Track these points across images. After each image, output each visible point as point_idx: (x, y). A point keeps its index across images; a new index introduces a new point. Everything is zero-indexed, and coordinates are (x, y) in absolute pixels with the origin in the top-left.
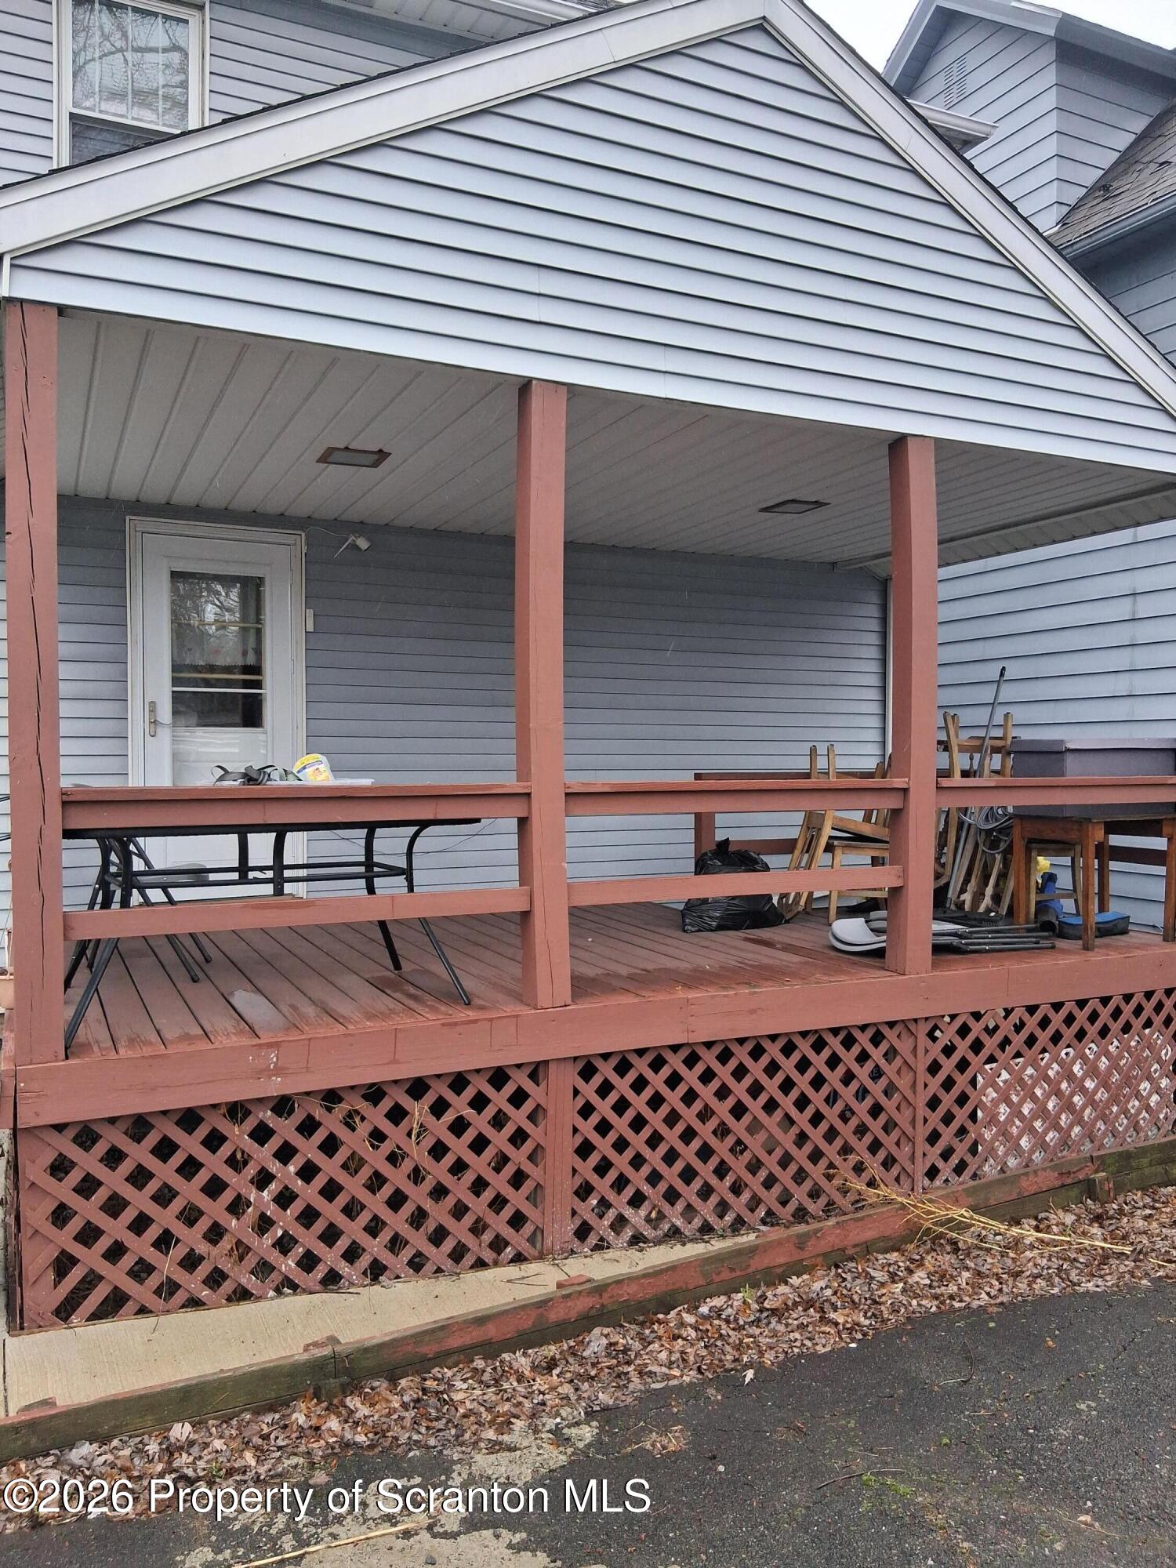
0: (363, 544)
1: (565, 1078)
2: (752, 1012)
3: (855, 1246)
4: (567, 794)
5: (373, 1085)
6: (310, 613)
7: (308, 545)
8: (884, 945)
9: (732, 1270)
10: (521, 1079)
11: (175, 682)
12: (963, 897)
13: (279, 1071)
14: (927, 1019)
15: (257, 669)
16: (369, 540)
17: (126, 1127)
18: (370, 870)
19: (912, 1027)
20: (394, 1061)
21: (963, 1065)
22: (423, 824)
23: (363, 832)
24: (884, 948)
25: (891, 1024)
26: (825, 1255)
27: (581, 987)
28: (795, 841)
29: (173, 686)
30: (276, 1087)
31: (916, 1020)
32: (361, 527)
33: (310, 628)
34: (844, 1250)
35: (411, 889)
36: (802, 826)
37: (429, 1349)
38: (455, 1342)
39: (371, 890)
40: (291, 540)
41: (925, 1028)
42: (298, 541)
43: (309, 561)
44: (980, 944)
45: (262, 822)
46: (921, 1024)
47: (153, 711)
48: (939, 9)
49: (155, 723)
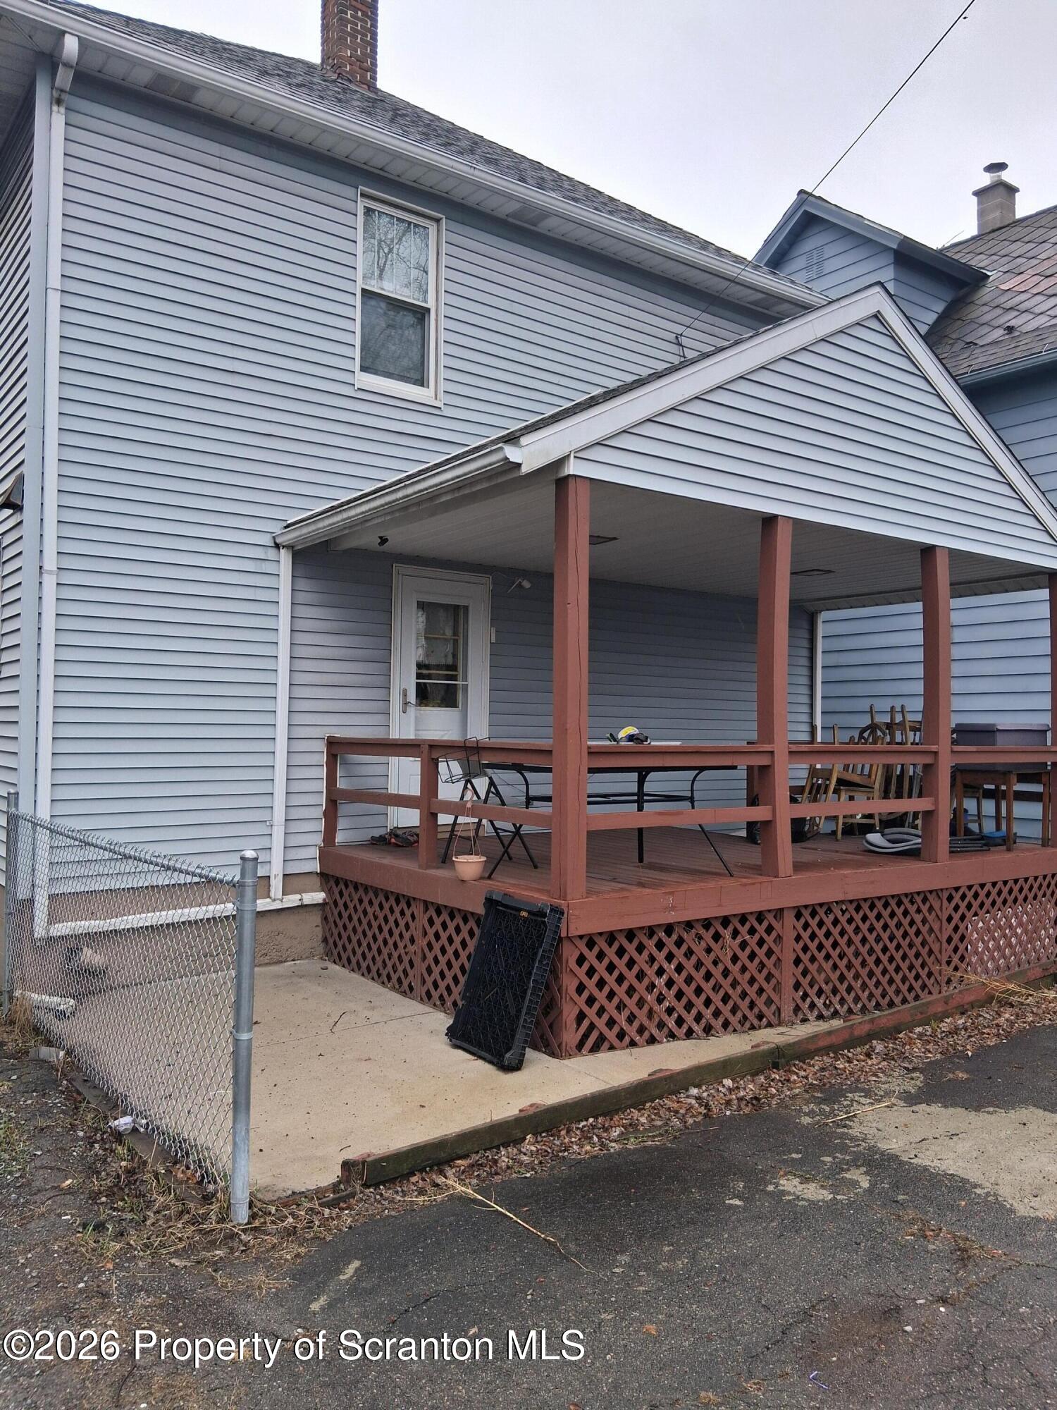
0: (526, 584)
1: (789, 918)
2: (872, 882)
3: (968, 1004)
4: (790, 752)
5: (706, 919)
6: (493, 630)
7: (493, 584)
8: (920, 846)
9: (921, 1013)
10: (770, 917)
11: (419, 676)
12: (916, 822)
13: (673, 908)
14: (947, 889)
15: (454, 667)
16: (531, 582)
17: (606, 937)
18: (640, 798)
19: (940, 894)
20: (720, 905)
21: (963, 918)
22: (702, 769)
23: (635, 776)
24: (919, 849)
25: (931, 892)
26: (957, 1008)
27: (798, 867)
28: (803, 787)
29: (417, 679)
30: (671, 917)
31: (942, 890)
32: (525, 573)
33: (493, 640)
34: (963, 1006)
35: (693, 808)
36: (808, 778)
37: (812, 1047)
38: (821, 1044)
39: (640, 809)
40: (484, 580)
41: (946, 895)
42: (488, 581)
43: (495, 595)
44: (967, 847)
45: (661, 765)
46: (944, 891)
47: (405, 695)
48: (806, 212)
49: (406, 703)
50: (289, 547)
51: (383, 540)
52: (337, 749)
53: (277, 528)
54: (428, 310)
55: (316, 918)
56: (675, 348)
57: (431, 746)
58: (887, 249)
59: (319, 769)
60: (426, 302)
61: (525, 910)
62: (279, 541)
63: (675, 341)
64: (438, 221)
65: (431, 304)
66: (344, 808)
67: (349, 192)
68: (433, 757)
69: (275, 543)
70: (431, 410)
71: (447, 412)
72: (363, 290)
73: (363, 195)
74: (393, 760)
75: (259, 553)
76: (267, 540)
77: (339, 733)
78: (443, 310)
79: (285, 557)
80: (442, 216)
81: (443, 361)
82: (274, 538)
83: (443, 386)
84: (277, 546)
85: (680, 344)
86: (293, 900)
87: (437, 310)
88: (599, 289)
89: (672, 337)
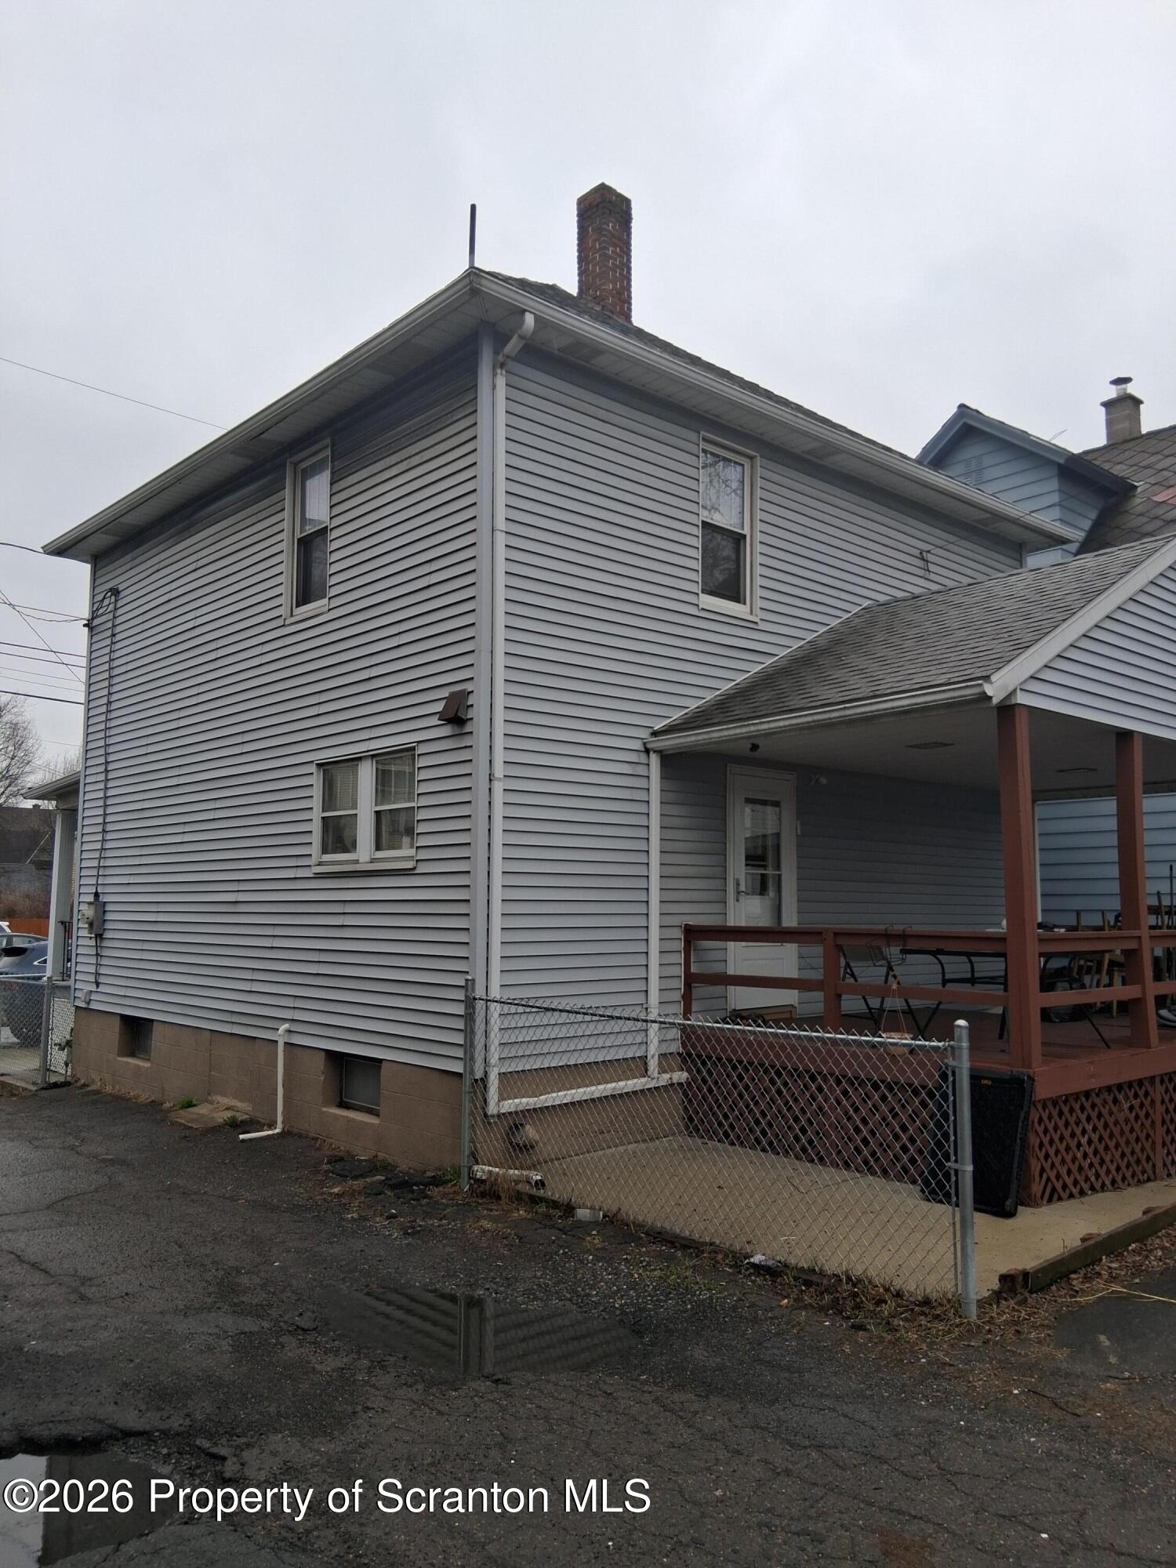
1: (1158, 1083)
6: (799, 823)
7: (797, 780)
10: (1146, 1084)
11: (746, 866)
29: (745, 869)
30: (1092, 1084)
33: (799, 833)
40: (790, 777)
42: (793, 778)
43: (799, 790)
47: (738, 884)
48: (965, 425)
49: (739, 893)
50: (659, 752)
51: (755, 747)
52: (693, 935)
53: (644, 734)
54: (744, 537)
55: (677, 1097)
56: (920, 563)
57: (836, 934)
58: (1050, 462)
59: (678, 955)
60: (743, 529)
61: (986, 1078)
62: (648, 746)
63: (918, 555)
64: (751, 458)
65: (746, 531)
66: (699, 991)
67: (692, 436)
68: (838, 943)
69: (645, 748)
70: (751, 625)
71: (762, 626)
72: (703, 522)
73: (705, 440)
74: (731, 945)
75: (633, 758)
76: (638, 745)
77: (692, 921)
78: (759, 537)
79: (654, 760)
80: (755, 454)
81: (759, 581)
82: (645, 744)
83: (760, 603)
84: (647, 751)
85: (923, 559)
86: (665, 1079)
87: (751, 536)
88: (865, 512)
89: (916, 553)
